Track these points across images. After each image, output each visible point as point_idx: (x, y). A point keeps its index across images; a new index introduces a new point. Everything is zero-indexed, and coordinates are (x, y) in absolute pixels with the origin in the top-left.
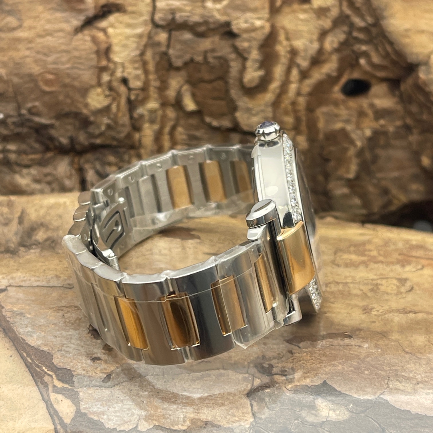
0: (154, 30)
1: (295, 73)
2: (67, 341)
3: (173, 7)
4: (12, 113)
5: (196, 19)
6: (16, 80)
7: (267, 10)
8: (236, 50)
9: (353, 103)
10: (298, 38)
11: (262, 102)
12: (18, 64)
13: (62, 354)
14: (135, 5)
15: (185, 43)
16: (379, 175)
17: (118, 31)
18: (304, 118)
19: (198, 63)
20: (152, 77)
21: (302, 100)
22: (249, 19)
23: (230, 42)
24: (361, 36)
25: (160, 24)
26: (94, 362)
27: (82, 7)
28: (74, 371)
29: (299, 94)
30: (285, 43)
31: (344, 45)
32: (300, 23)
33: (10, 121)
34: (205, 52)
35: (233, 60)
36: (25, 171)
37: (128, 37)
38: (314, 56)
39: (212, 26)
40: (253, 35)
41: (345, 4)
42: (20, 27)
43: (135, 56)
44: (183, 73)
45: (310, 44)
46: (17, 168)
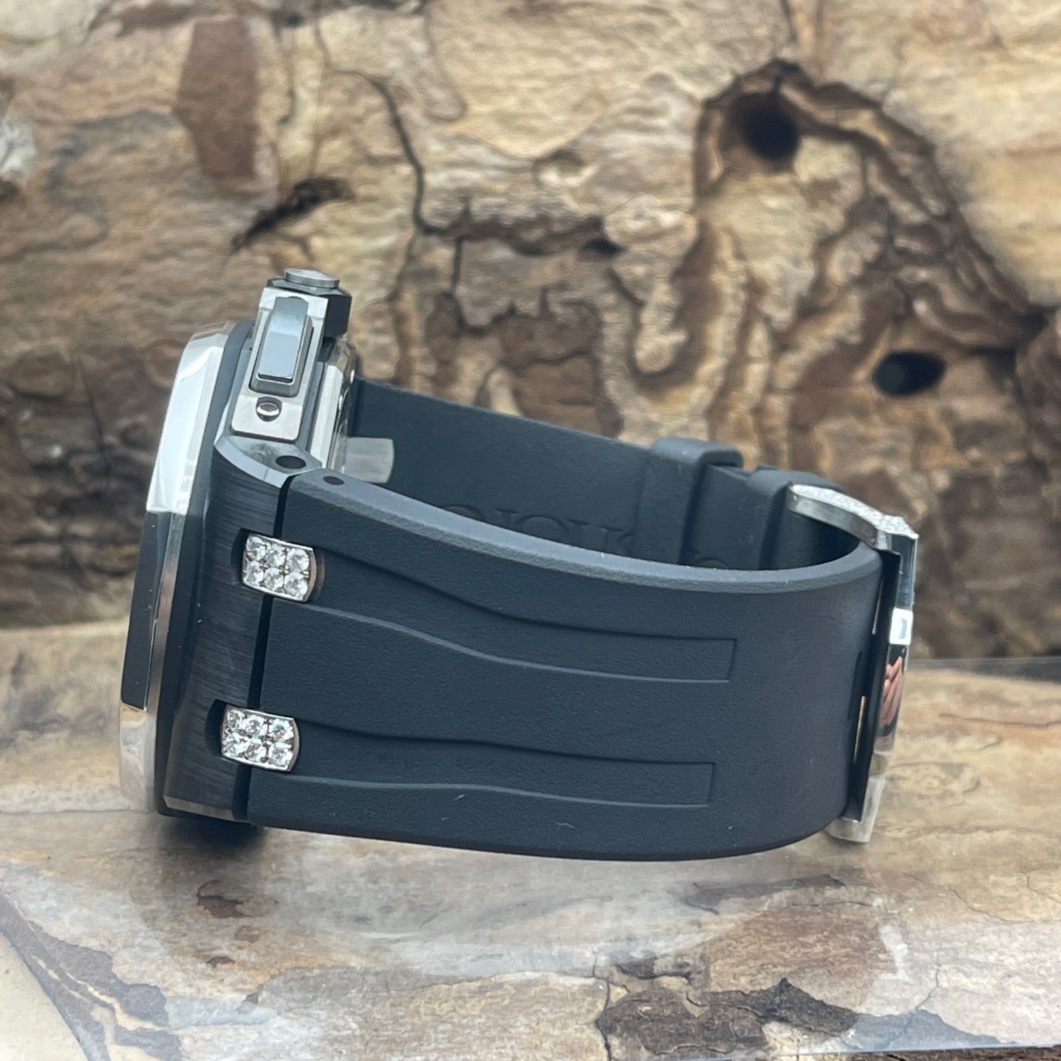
0: (420, 241)
1: (759, 336)
3: (466, 184)
4: (83, 443)
5: (520, 211)
6: (91, 363)
7: (689, 188)
8: (616, 282)
9: (902, 410)
10: (763, 255)
11: (684, 408)
12: (97, 324)
14: (375, 182)
15: (493, 268)
16: (973, 585)
17: (335, 243)
18: (785, 447)
19: (526, 316)
20: (416, 352)
21: (778, 404)
22: (647, 209)
23: (603, 265)
24: (916, 246)
25: (434, 225)
27: (248, 186)
29: (769, 387)
30: (733, 265)
31: (876, 268)
32: (769, 217)
33: (77, 462)
34: (545, 291)
35: (610, 309)
36: (114, 585)
37: (358, 259)
38: (805, 295)
39: (557, 228)
40: (657, 246)
41: (874, 169)
42: (103, 236)
43: (378, 302)
44: (492, 342)
45: (794, 268)
46: (94, 579)
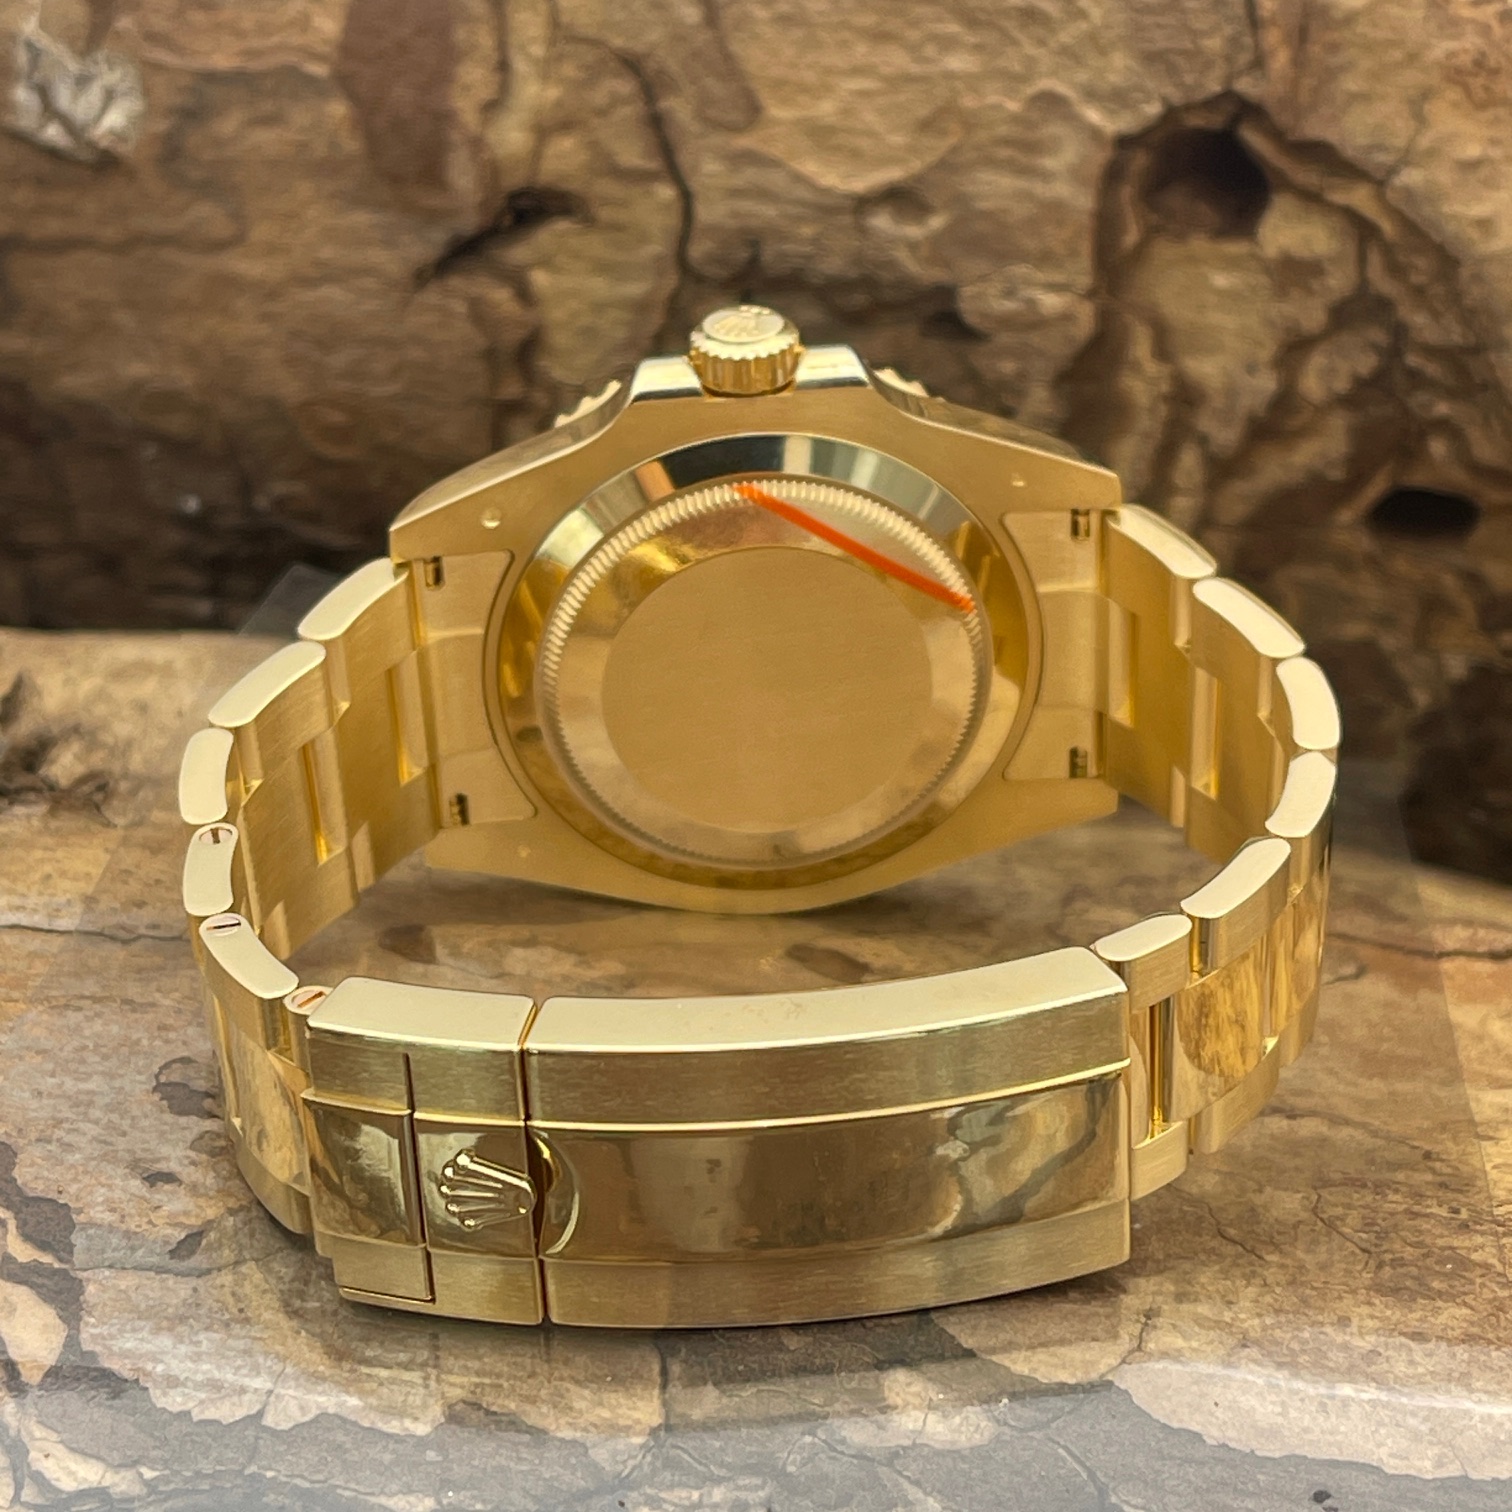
0: (690, 290)
2: (74, 1110)
3: (755, 222)
13: (50, 1151)
14: (623, 204)
17: (567, 282)
25: (707, 274)
26: (151, 1187)
28: (80, 1211)
37: (599, 307)
42: (238, 240)
